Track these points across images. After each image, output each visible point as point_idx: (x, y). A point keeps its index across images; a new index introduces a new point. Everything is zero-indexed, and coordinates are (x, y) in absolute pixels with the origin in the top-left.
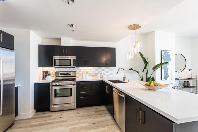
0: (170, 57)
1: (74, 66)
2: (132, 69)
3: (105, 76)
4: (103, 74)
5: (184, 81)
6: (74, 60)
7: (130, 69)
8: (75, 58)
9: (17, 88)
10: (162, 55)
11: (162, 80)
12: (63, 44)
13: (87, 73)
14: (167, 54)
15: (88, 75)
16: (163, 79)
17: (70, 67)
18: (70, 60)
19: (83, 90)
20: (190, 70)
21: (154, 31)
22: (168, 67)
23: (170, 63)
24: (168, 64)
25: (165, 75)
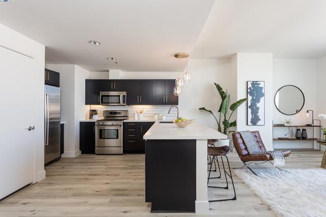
0: (263, 90)
1: (123, 103)
2: (204, 109)
3: (164, 117)
4: (162, 115)
5: (298, 130)
6: (124, 96)
7: (200, 109)
8: (125, 93)
9: (62, 125)
10: (248, 88)
11: (247, 125)
12: (111, 77)
13: (141, 112)
14: (257, 86)
15: (142, 115)
16: (249, 123)
17: (119, 104)
18: (119, 96)
19: (132, 133)
20: (308, 112)
21: (236, 54)
22: (258, 105)
23: (262, 99)
24: (259, 101)
25: (252, 117)
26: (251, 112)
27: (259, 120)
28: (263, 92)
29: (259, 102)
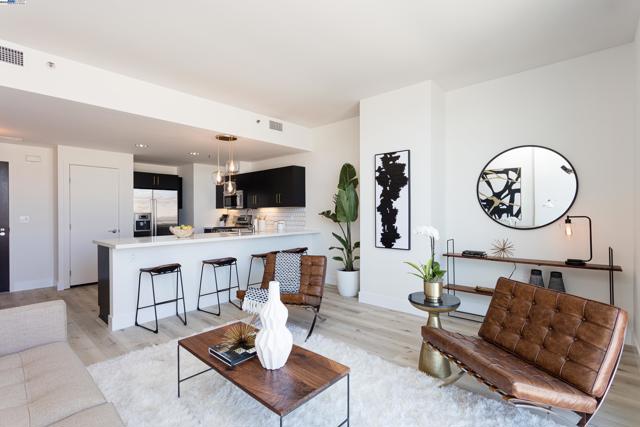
0: (406, 171)
6: (241, 196)
7: (323, 213)
11: (376, 246)
14: (394, 164)
16: (379, 243)
20: (568, 221)
22: (396, 204)
23: (404, 191)
24: (396, 197)
25: (384, 230)
26: (382, 220)
27: (398, 236)
28: (406, 175)
29: (398, 197)
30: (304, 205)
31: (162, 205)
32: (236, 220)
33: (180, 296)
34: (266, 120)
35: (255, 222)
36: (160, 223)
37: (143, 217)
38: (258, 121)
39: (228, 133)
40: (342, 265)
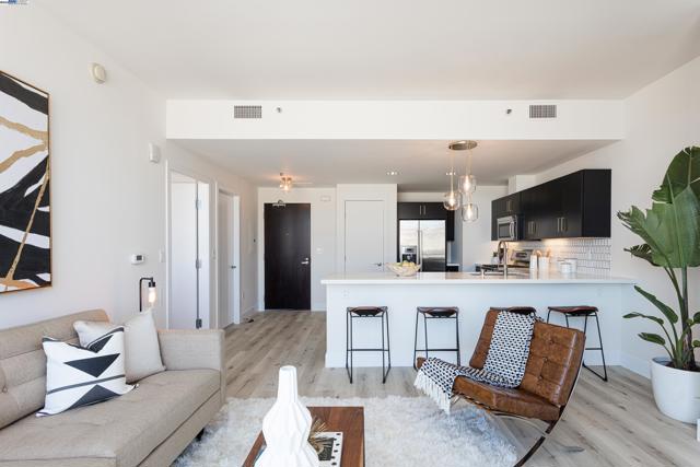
18: (509, 224)
30: (609, 236)
31: (429, 236)
32: (514, 257)
33: (386, 348)
34: (522, 107)
35: (533, 259)
36: (425, 257)
37: (409, 250)
38: (509, 111)
39: (461, 138)
40: (663, 352)
